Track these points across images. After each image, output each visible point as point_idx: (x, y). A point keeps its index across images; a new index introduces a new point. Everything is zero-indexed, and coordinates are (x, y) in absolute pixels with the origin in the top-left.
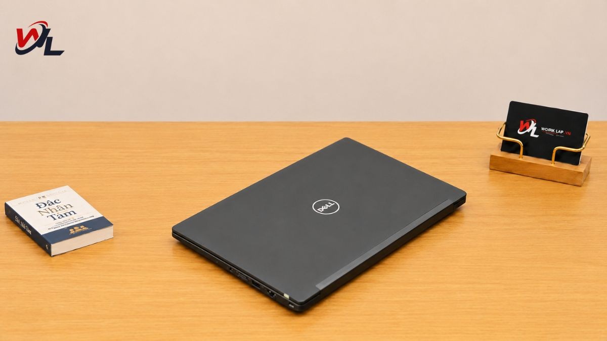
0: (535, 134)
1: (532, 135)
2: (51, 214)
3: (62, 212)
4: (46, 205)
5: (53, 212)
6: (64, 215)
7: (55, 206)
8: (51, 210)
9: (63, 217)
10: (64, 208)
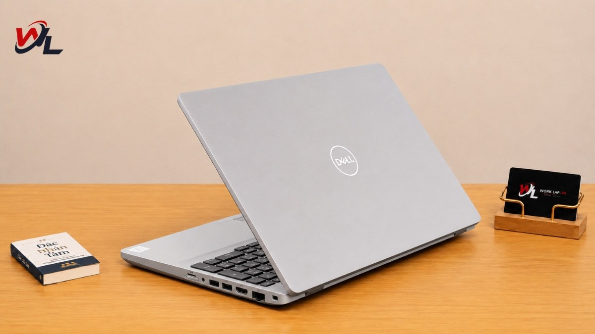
0: (535, 195)
1: (532, 197)
2: (48, 253)
3: (57, 252)
4: (44, 246)
5: (48, 251)
6: (58, 254)
7: (53, 247)
8: (48, 250)
9: (57, 255)
10: (60, 248)
